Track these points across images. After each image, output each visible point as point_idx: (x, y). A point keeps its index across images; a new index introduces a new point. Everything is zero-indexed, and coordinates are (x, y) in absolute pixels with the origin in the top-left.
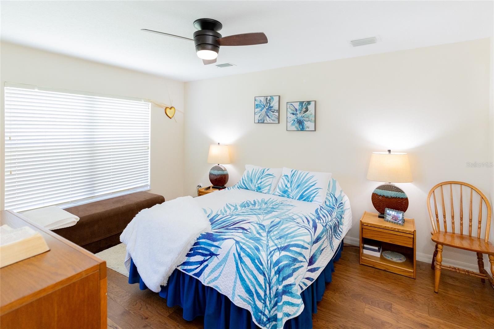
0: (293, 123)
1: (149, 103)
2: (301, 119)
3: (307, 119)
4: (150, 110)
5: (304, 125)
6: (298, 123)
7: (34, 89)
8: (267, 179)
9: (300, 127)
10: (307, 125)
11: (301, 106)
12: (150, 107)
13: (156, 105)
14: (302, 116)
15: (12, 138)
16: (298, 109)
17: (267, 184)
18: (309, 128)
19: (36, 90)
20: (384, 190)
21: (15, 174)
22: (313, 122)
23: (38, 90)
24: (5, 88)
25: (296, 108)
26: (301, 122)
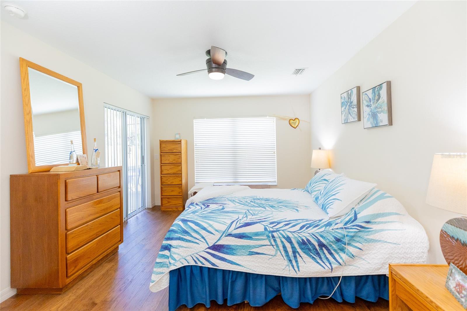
0: (368, 117)
1: (274, 118)
2: (374, 111)
3: (380, 110)
4: (275, 123)
5: (378, 118)
6: (372, 118)
7: (204, 119)
8: (319, 184)
9: (374, 123)
10: (380, 119)
11: (374, 94)
12: (275, 121)
13: (280, 119)
14: (375, 107)
15: (197, 145)
16: (371, 98)
17: (316, 189)
18: (382, 122)
19: (205, 119)
20: (460, 228)
21: (199, 163)
22: (385, 113)
23: (207, 119)
24: (194, 120)
25: (370, 98)
26: (375, 114)
